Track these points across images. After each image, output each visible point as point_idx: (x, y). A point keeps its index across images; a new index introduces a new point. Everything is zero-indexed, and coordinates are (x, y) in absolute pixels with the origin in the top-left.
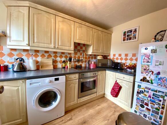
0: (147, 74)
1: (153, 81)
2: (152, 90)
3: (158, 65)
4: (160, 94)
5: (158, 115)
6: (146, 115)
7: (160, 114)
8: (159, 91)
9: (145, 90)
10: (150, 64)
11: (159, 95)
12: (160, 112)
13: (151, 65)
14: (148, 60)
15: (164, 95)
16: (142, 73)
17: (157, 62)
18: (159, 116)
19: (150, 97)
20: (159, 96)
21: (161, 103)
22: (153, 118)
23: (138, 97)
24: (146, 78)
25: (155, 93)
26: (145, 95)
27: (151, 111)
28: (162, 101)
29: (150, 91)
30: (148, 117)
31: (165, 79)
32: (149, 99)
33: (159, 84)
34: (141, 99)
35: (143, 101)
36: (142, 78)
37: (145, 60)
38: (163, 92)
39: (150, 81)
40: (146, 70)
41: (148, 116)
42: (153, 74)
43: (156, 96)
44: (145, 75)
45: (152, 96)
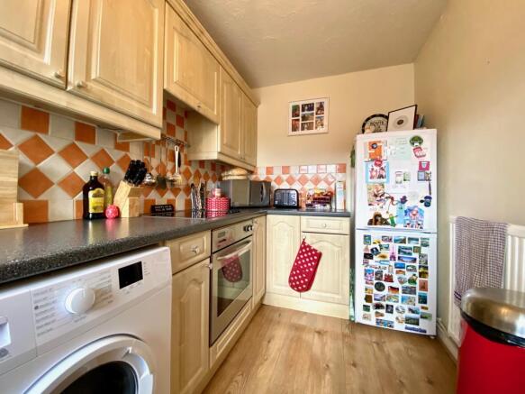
0: (381, 204)
1: (395, 219)
2: (396, 241)
3: (401, 182)
4: (412, 245)
5: (415, 293)
6: (392, 306)
7: (418, 291)
8: (410, 239)
9: (380, 246)
10: (384, 180)
11: (411, 249)
12: (417, 286)
13: (388, 181)
14: (381, 171)
15: (419, 245)
16: (370, 205)
17: (399, 175)
18: (417, 297)
19: (393, 257)
20: (410, 251)
21: (417, 265)
22: (406, 307)
23: (368, 268)
24: (380, 216)
25: (403, 245)
26: (384, 257)
27: (400, 291)
28: (418, 260)
29: (391, 244)
30: (397, 309)
31: (416, 209)
32: (392, 263)
33: (408, 222)
34: (375, 270)
35: (379, 275)
36: (372, 217)
37: (374, 173)
38: (417, 240)
39: (389, 221)
40: (378, 196)
41: (395, 305)
42: (395, 203)
43: (405, 253)
44: (377, 209)
45: (397, 255)
